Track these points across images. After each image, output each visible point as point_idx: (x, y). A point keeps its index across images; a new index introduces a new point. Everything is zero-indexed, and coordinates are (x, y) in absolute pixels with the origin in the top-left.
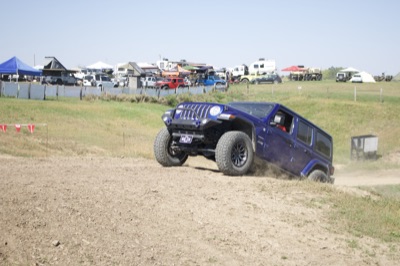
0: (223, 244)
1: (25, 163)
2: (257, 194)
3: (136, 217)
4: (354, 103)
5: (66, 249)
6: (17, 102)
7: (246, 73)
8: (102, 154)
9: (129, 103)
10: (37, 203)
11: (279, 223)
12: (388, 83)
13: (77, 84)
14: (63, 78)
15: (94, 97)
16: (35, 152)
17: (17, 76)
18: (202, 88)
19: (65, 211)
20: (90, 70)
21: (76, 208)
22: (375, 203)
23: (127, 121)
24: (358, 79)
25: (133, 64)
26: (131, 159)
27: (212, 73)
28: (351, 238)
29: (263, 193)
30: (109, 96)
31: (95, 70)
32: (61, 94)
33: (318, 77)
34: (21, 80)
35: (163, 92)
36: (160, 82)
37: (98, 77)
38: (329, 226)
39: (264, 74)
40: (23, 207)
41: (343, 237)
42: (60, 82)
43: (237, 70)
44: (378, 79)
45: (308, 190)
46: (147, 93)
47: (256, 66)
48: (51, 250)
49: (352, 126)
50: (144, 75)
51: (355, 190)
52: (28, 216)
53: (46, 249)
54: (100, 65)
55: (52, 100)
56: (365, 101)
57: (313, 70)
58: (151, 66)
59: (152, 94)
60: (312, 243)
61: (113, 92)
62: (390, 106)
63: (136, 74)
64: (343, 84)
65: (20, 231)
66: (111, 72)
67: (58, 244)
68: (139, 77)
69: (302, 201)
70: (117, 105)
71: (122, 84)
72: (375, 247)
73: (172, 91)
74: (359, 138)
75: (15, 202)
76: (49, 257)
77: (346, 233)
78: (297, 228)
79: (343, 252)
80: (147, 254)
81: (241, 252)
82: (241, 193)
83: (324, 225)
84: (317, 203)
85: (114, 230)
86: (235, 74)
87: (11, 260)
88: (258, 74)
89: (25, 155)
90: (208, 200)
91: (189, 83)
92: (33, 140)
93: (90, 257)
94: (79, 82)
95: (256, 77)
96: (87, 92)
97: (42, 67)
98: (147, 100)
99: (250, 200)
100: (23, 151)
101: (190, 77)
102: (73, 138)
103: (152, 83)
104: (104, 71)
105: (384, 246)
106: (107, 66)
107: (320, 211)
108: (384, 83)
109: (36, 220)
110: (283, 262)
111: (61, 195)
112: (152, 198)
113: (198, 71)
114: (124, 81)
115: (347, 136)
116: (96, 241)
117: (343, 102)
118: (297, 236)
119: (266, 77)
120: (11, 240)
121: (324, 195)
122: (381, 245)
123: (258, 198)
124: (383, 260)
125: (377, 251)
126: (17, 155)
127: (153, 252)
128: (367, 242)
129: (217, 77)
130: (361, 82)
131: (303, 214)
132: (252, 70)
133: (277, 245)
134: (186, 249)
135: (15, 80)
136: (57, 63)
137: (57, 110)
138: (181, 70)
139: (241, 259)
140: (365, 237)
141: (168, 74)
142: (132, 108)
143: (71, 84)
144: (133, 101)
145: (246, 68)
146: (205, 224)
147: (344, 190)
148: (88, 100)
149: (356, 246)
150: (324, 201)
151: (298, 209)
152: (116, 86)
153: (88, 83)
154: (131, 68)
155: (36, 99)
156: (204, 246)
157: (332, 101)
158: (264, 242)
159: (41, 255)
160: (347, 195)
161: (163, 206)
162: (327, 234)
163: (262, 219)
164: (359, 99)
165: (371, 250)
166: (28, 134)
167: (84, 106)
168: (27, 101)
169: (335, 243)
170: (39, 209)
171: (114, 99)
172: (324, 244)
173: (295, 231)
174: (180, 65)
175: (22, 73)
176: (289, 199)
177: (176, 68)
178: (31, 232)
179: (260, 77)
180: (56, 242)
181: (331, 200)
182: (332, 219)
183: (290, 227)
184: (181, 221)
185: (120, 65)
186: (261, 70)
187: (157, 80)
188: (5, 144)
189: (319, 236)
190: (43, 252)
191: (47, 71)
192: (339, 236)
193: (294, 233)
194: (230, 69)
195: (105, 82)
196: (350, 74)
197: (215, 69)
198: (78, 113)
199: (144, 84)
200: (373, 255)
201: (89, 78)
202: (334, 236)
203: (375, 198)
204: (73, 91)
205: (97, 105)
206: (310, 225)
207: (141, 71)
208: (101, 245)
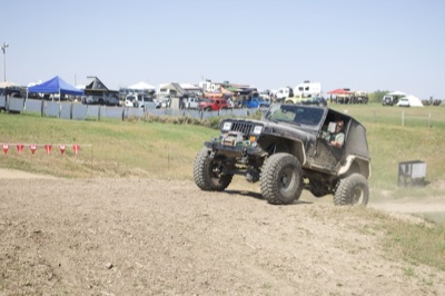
0: (277, 269)
1: (73, 184)
2: (309, 220)
3: (188, 241)
4: (402, 128)
5: (120, 272)
6: (59, 122)
7: (291, 95)
8: (144, 176)
9: (172, 125)
10: (89, 224)
11: (332, 250)
12: (436, 108)
13: (118, 105)
14: (104, 98)
15: (136, 118)
16: (77, 173)
17: (59, 96)
18: (245, 110)
19: (117, 233)
20: (132, 91)
21: (128, 230)
22: (430, 231)
23: (169, 143)
24: (406, 103)
25: (176, 85)
26: (178, 182)
27: (256, 95)
28: (407, 266)
29: (315, 218)
30: (151, 117)
31: (137, 91)
32: (103, 114)
33: (364, 100)
34: (62, 99)
35: (206, 114)
36: (203, 103)
37: (140, 98)
38: (383, 253)
39: (309, 96)
40: (75, 229)
41: (399, 264)
42: (101, 102)
43: (282, 92)
44: (426, 103)
45: (360, 216)
46: (189, 115)
47: (301, 89)
48: (104, 272)
49: (399, 151)
50: (186, 96)
51: (408, 217)
52: (81, 238)
53: (99, 272)
54: (142, 86)
55: (94, 120)
56: (413, 126)
57: (359, 93)
58: (193, 87)
59: (195, 115)
60: (367, 270)
61: (154, 113)
62: (439, 131)
63: (179, 94)
64: (390, 108)
65: (73, 252)
66: (153, 92)
67: (111, 267)
68: (181, 99)
69: (355, 227)
70: (160, 126)
71: (164, 105)
72: (432, 275)
73: (215, 113)
74: (407, 163)
75: (66, 223)
76: (103, 279)
77: (401, 261)
78: (351, 255)
79: (399, 280)
80: (200, 279)
81: (295, 278)
82: (293, 219)
83: (379, 252)
84: (371, 230)
85: (167, 253)
86: (280, 96)
87: (65, 281)
88: (303, 96)
89: (67, 176)
90: (260, 225)
91: (233, 105)
92: (75, 161)
93: (143, 280)
94: (121, 102)
95: (300, 99)
96: (129, 113)
97: (84, 87)
98: (189, 122)
99: (302, 226)
100: (66, 172)
101: (234, 98)
102: (116, 160)
103: (194, 104)
104: (146, 91)
105: (441, 275)
106: (150, 87)
107: (374, 238)
108: (432, 107)
109: (89, 242)
110: (339, 289)
111: (112, 217)
112: (203, 222)
113: (241, 93)
114: (166, 102)
115: (394, 162)
116: (149, 264)
117: (391, 127)
118: (351, 263)
119: (311, 99)
120: (64, 261)
121: (377, 222)
122: (438, 274)
123: (310, 224)
124: (441, 289)
125: (434, 280)
126: (59, 176)
127: (207, 276)
128: (423, 270)
129: (261, 99)
130: (408, 106)
131: (357, 240)
132: (296, 92)
133: (332, 272)
134: (240, 274)
135: (56, 99)
136: (99, 83)
137: (100, 131)
138: (225, 91)
139: (296, 285)
140: (421, 266)
141: (210, 95)
142: (174, 129)
143: (113, 105)
144: (175, 123)
145: (291, 90)
146: (258, 249)
147: (398, 216)
148: (130, 120)
149: (412, 275)
150: (377, 228)
151: (351, 236)
152: (159, 107)
153: (130, 104)
154: (174, 88)
155: (79, 119)
156: (258, 271)
157: (379, 126)
158: (319, 268)
159: (95, 278)
160: (400, 222)
161: (215, 230)
162: (382, 261)
163: (315, 245)
164: (407, 123)
165: (427, 278)
166: (70, 154)
167: (126, 127)
168: (69, 121)
169: (390, 270)
170: (91, 230)
171: (157, 120)
172: (379, 271)
173: (349, 258)
174: (223, 86)
175: (63, 92)
176: (342, 225)
177: (220, 89)
178: (83, 253)
179: (305, 100)
180: (109, 265)
181: (384, 227)
182: (387, 246)
183: (344, 253)
184: (234, 246)
185: (162, 86)
186: (306, 93)
187: (200, 101)
188: (48, 165)
189: (374, 263)
190: (96, 274)
191: (88, 92)
192: (394, 264)
193: (348, 259)
194: (274, 91)
195: (147, 103)
196: (396, 98)
197: (259, 91)
198: (120, 134)
199: (187, 106)
200: (430, 284)
201: (131, 99)
202: (389, 263)
203: (429, 225)
204: (115, 111)
205: (139, 127)
206: (364, 252)
207: (184, 92)
208: (154, 268)
